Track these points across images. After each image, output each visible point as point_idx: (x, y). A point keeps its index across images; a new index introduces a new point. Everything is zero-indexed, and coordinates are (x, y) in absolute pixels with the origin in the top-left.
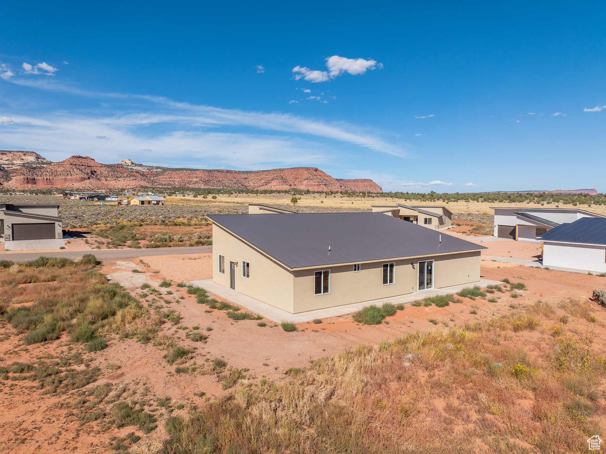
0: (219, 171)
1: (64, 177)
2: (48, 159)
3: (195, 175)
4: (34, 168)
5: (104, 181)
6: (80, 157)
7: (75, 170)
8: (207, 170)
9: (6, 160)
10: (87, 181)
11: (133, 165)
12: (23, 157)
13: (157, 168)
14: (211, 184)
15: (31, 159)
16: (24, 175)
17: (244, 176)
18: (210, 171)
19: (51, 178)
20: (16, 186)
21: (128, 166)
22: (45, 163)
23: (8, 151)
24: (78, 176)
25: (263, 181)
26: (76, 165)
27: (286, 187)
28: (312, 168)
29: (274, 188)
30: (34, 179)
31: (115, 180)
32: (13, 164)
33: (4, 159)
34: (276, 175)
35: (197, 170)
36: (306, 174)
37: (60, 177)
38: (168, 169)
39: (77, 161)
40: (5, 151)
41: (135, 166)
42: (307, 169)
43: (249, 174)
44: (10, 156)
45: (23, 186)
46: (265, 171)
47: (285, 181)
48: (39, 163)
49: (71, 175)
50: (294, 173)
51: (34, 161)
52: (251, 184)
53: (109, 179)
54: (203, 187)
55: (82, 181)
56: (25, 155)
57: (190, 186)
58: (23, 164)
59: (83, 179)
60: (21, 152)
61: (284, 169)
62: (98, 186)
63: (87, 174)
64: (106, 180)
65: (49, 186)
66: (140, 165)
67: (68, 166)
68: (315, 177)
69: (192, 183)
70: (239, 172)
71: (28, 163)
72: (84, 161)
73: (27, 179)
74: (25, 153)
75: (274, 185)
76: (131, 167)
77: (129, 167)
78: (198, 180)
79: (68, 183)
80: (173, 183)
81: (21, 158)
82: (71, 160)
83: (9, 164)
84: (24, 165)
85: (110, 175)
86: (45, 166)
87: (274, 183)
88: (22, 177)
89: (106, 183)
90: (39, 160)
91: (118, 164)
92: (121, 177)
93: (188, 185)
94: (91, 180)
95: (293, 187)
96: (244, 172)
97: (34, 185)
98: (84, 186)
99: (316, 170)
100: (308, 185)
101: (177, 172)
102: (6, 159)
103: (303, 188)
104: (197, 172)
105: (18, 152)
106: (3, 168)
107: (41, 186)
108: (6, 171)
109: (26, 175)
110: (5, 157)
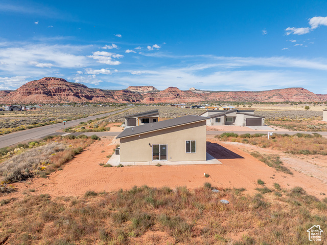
0: (240, 92)
1: (165, 97)
2: (158, 89)
4: (153, 94)
5: (183, 99)
6: (172, 88)
7: (170, 94)
8: (234, 92)
10: (176, 99)
11: (195, 90)
13: (207, 91)
14: (236, 99)
15: (151, 89)
17: (255, 94)
18: (236, 92)
19: (160, 98)
20: (146, 102)
21: (193, 91)
24: (171, 96)
25: (267, 97)
27: (282, 100)
28: (300, 88)
29: (274, 101)
30: (153, 99)
31: (188, 98)
32: (144, 92)
34: (275, 93)
35: (228, 92)
36: (295, 92)
38: (213, 92)
39: (171, 90)
40: (141, 86)
41: (197, 91)
42: (296, 89)
43: (258, 93)
45: (149, 102)
46: (268, 91)
47: (281, 96)
49: (169, 96)
50: (288, 91)
52: (259, 99)
53: (185, 98)
54: (232, 101)
58: (148, 92)
59: (174, 98)
61: (280, 90)
63: (175, 95)
65: (159, 102)
66: (199, 90)
67: (167, 92)
68: (301, 93)
69: (226, 99)
70: (252, 92)
71: (150, 91)
72: (174, 89)
73: (150, 98)
74: (149, 87)
75: (274, 99)
76: (195, 92)
78: (229, 97)
80: (215, 99)
81: (147, 89)
82: (169, 89)
83: (142, 92)
85: (186, 96)
86: (157, 92)
87: (274, 98)
88: (148, 98)
90: (154, 90)
91: (189, 90)
92: (191, 96)
93: (224, 100)
95: (286, 100)
96: (255, 92)
97: (153, 101)
98: (174, 101)
99: (302, 89)
100: (297, 99)
101: (218, 93)
103: (293, 100)
104: (229, 93)
105: (146, 86)
106: (140, 94)
107: (156, 102)
108: (142, 95)
110: (141, 89)
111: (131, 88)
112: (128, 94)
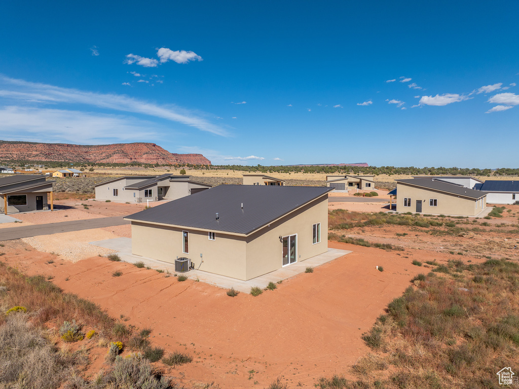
0: (59, 145)
3: (35, 149)
8: (47, 144)
14: (52, 157)
17: (84, 150)
18: (51, 145)
25: (104, 155)
27: (127, 160)
28: (151, 144)
29: (115, 161)
34: (116, 149)
35: (36, 143)
36: (145, 149)
42: (146, 144)
43: (90, 148)
46: (105, 145)
47: (126, 155)
50: (135, 148)
52: (92, 157)
54: (44, 160)
57: (30, 159)
61: (124, 144)
68: (153, 152)
69: (32, 156)
70: (80, 146)
75: (116, 159)
78: (38, 153)
80: (10, 156)
87: (115, 156)
93: (28, 158)
95: (133, 160)
96: (84, 146)
99: (154, 145)
100: (148, 159)
101: (15, 145)
103: (143, 161)
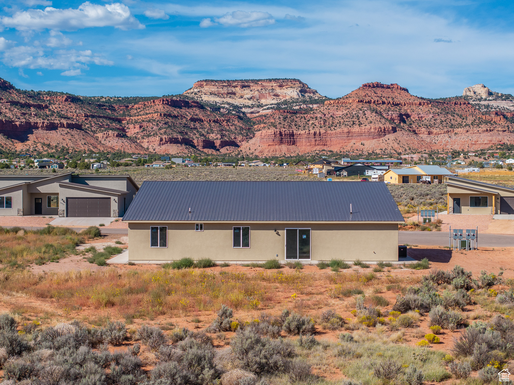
1: (346, 130)
4: (295, 112)
5: (424, 136)
6: (379, 86)
7: (368, 113)
9: (250, 99)
10: (391, 136)
11: (491, 98)
12: (278, 91)
15: (291, 93)
16: (275, 127)
19: (322, 131)
20: (260, 149)
21: (480, 100)
22: (316, 102)
23: (253, 81)
24: (372, 126)
26: (369, 102)
30: (292, 135)
31: (448, 132)
32: (260, 106)
33: (246, 96)
37: (339, 130)
39: (372, 95)
40: (247, 81)
41: (495, 100)
44: (255, 91)
45: (272, 148)
48: (304, 102)
49: (360, 124)
51: (296, 97)
53: (434, 131)
55: (380, 136)
56: (281, 86)
58: (278, 104)
59: (382, 132)
60: (275, 80)
62: (411, 146)
63: (392, 120)
64: (430, 133)
65: (318, 148)
67: (354, 106)
71: (285, 102)
72: (386, 93)
73: (281, 134)
74: (283, 83)
76: (486, 103)
77: (483, 103)
79: (353, 141)
81: (275, 92)
82: (362, 93)
83: (253, 106)
84: (278, 107)
85: (438, 121)
86: (315, 106)
88: (272, 131)
89: (428, 140)
90: (306, 95)
91: (457, 98)
92: (460, 125)
94: (399, 133)
97: (292, 147)
98: (383, 146)
102: (249, 96)
105: (270, 80)
106: (244, 113)
107: (303, 147)
108: (249, 120)
109: (278, 126)
110: (247, 93)
111: (206, 88)
112: (189, 113)
